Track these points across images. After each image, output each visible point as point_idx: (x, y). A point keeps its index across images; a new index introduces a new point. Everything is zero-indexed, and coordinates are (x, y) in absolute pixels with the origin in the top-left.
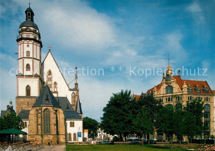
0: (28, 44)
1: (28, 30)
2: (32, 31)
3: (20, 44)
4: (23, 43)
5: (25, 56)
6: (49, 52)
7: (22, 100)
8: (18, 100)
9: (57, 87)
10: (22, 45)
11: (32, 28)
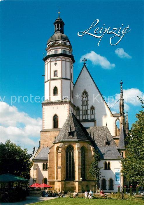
0: (56, 61)
1: (56, 44)
2: (61, 44)
3: (48, 63)
4: (50, 62)
5: (52, 77)
6: (83, 68)
7: (48, 134)
8: (43, 134)
9: (95, 113)
10: (49, 64)
11: (60, 42)
